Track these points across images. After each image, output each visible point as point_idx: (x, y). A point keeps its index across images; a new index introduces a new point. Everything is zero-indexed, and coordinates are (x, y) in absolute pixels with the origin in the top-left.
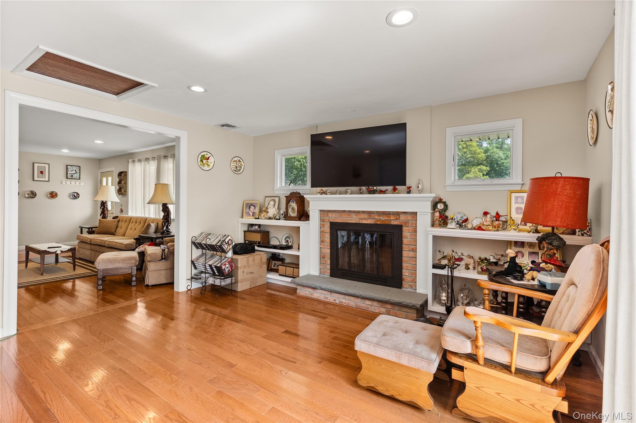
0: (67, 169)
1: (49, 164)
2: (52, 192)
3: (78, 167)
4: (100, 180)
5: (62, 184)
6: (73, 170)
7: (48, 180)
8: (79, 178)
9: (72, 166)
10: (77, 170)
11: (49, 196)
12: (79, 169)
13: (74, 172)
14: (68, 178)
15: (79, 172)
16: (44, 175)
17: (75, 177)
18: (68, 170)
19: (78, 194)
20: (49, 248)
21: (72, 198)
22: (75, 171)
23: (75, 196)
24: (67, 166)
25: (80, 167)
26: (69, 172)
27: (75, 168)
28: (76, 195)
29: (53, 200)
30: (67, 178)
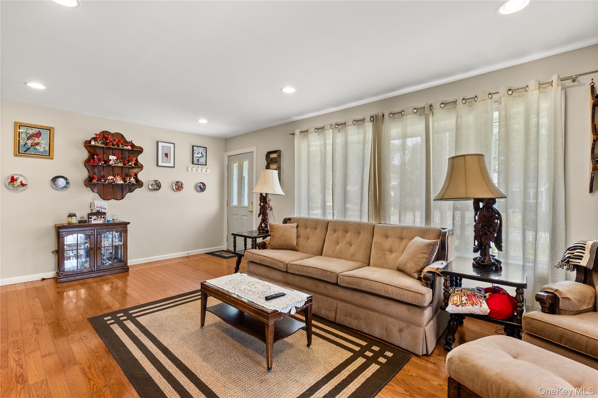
0: (193, 150)
1: (174, 144)
2: (177, 182)
3: (204, 148)
4: (228, 165)
5: (188, 171)
6: (199, 153)
7: (173, 166)
8: (205, 164)
9: (198, 147)
10: (203, 153)
11: (174, 188)
12: (205, 152)
13: (200, 155)
14: (195, 163)
15: (205, 155)
16: (169, 159)
17: (201, 162)
18: (194, 152)
19: (204, 185)
20: (267, 299)
21: (198, 191)
22: (202, 154)
23: (202, 188)
24: (193, 146)
25: (206, 148)
26: (195, 155)
27: (201, 150)
28: (202, 186)
29: (179, 193)
30: (193, 163)
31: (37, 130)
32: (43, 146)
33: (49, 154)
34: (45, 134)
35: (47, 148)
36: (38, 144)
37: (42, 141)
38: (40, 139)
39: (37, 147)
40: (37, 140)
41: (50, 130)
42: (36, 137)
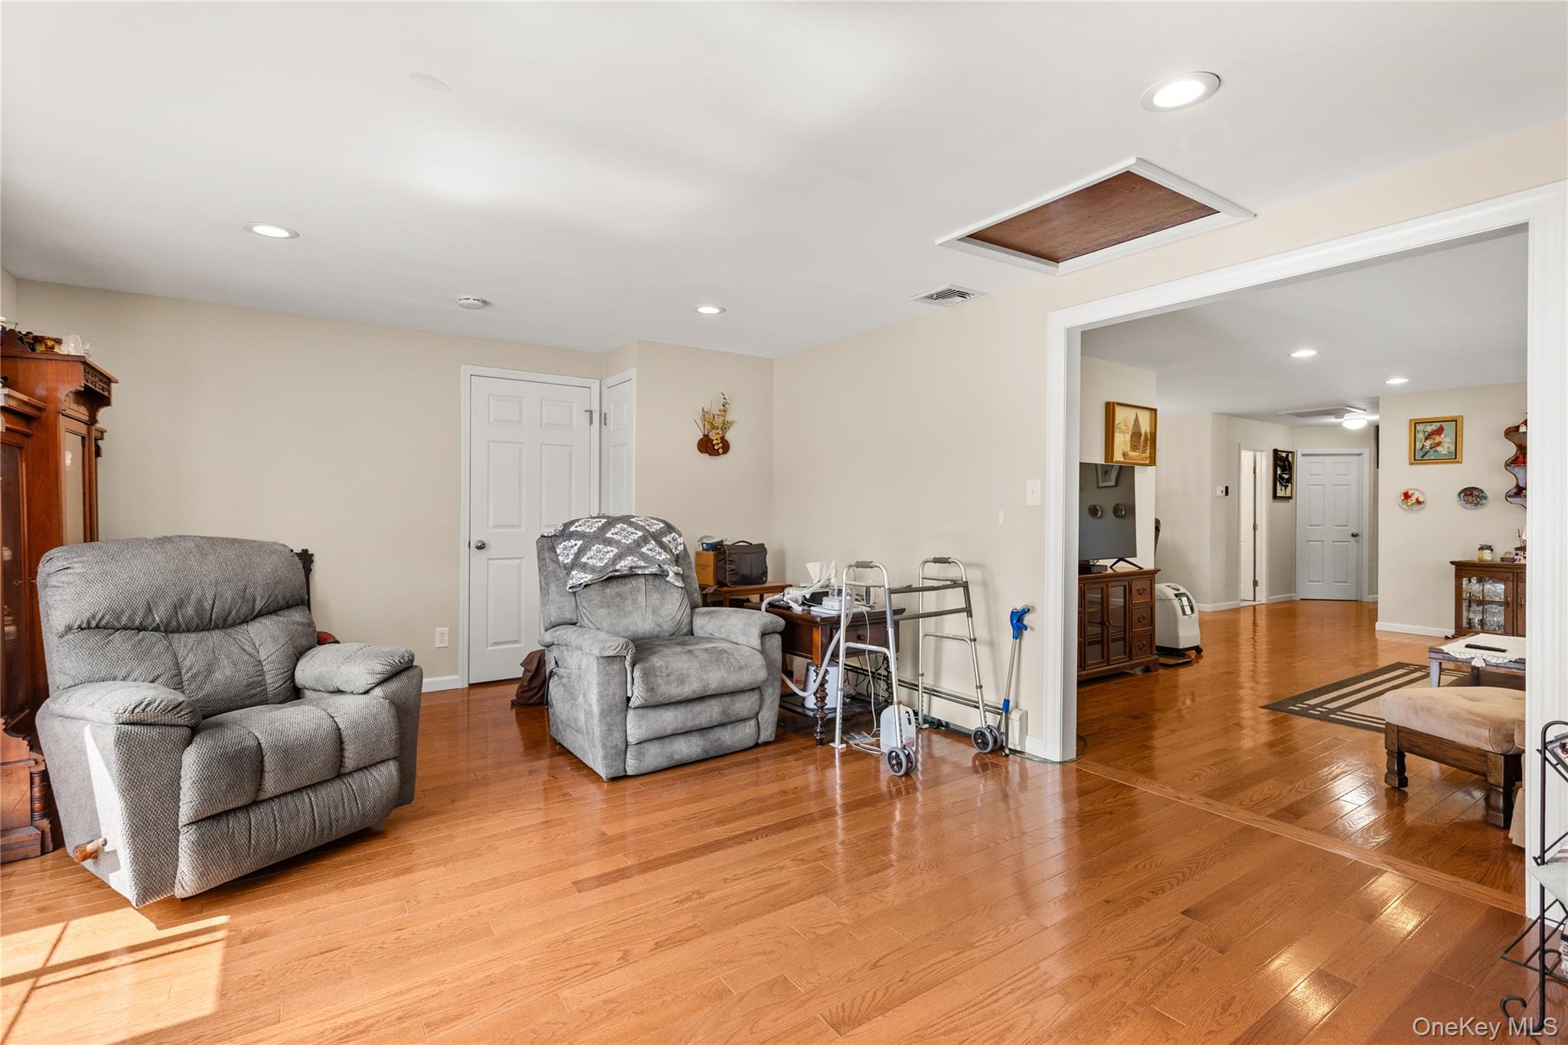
31: (1438, 424)
32: (1446, 445)
33: (1455, 457)
34: (1449, 428)
35: (1453, 448)
36: (1439, 444)
37: (1444, 440)
38: (1442, 436)
39: (1438, 449)
40: (1438, 439)
41: (1456, 421)
42: (1437, 434)
